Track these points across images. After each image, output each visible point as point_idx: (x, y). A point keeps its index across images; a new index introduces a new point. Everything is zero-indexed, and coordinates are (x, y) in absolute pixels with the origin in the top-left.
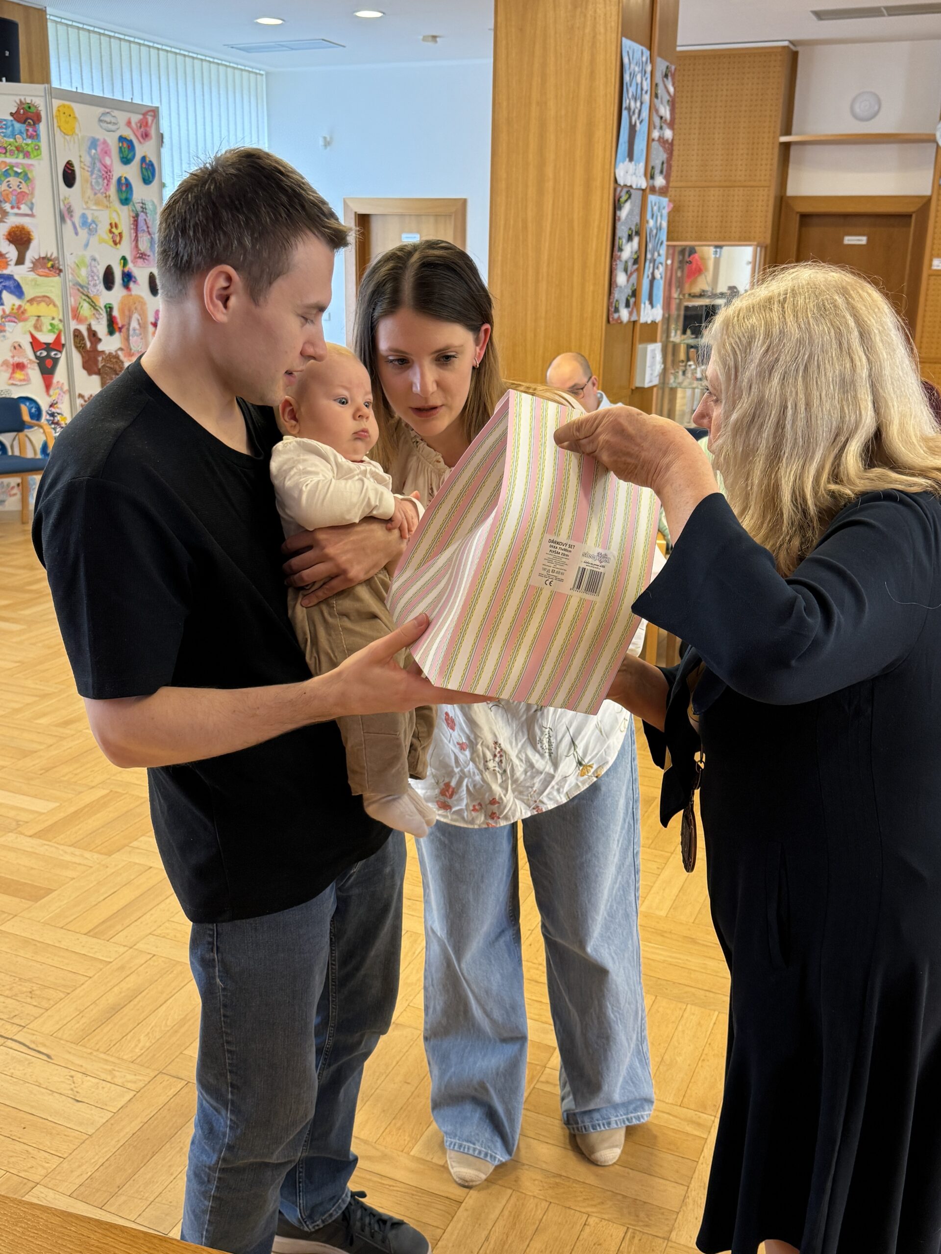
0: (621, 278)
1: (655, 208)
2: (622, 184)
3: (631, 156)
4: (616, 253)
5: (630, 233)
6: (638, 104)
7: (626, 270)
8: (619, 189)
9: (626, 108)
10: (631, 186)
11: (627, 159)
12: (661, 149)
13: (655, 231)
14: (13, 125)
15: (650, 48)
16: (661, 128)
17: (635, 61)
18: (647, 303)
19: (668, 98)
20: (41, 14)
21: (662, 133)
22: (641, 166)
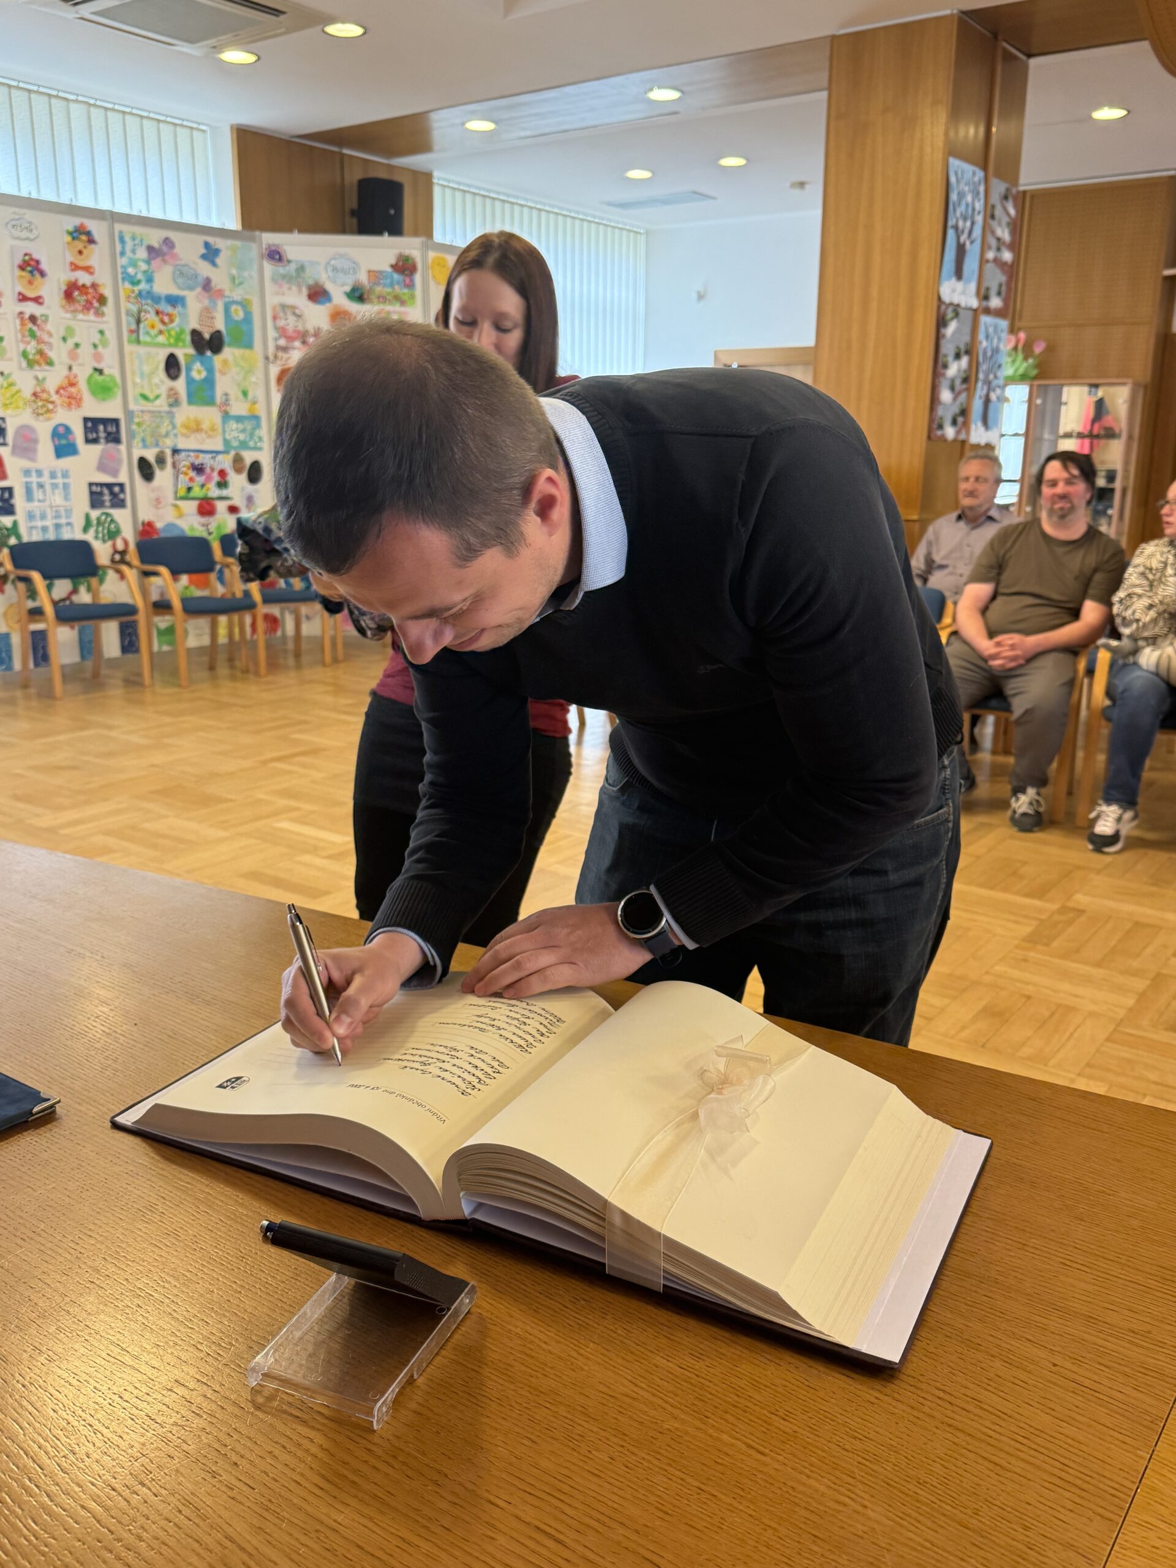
0: (946, 396)
1: (991, 330)
2: (948, 301)
3: (959, 274)
4: (940, 369)
5: (958, 351)
6: (968, 224)
7: (952, 388)
8: (943, 307)
9: (952, 227)
10: (958, 305)
11: (954, 278)
12: (999, 270)
13: (989, 354)
14: (392, 277)
15: (985, 168)
16: (999, 249)
17: (965, 180)
18: (980, 424)
19: (1008, 220)
20: (428, 177)
21: (998, 255)
22: (973, 286)
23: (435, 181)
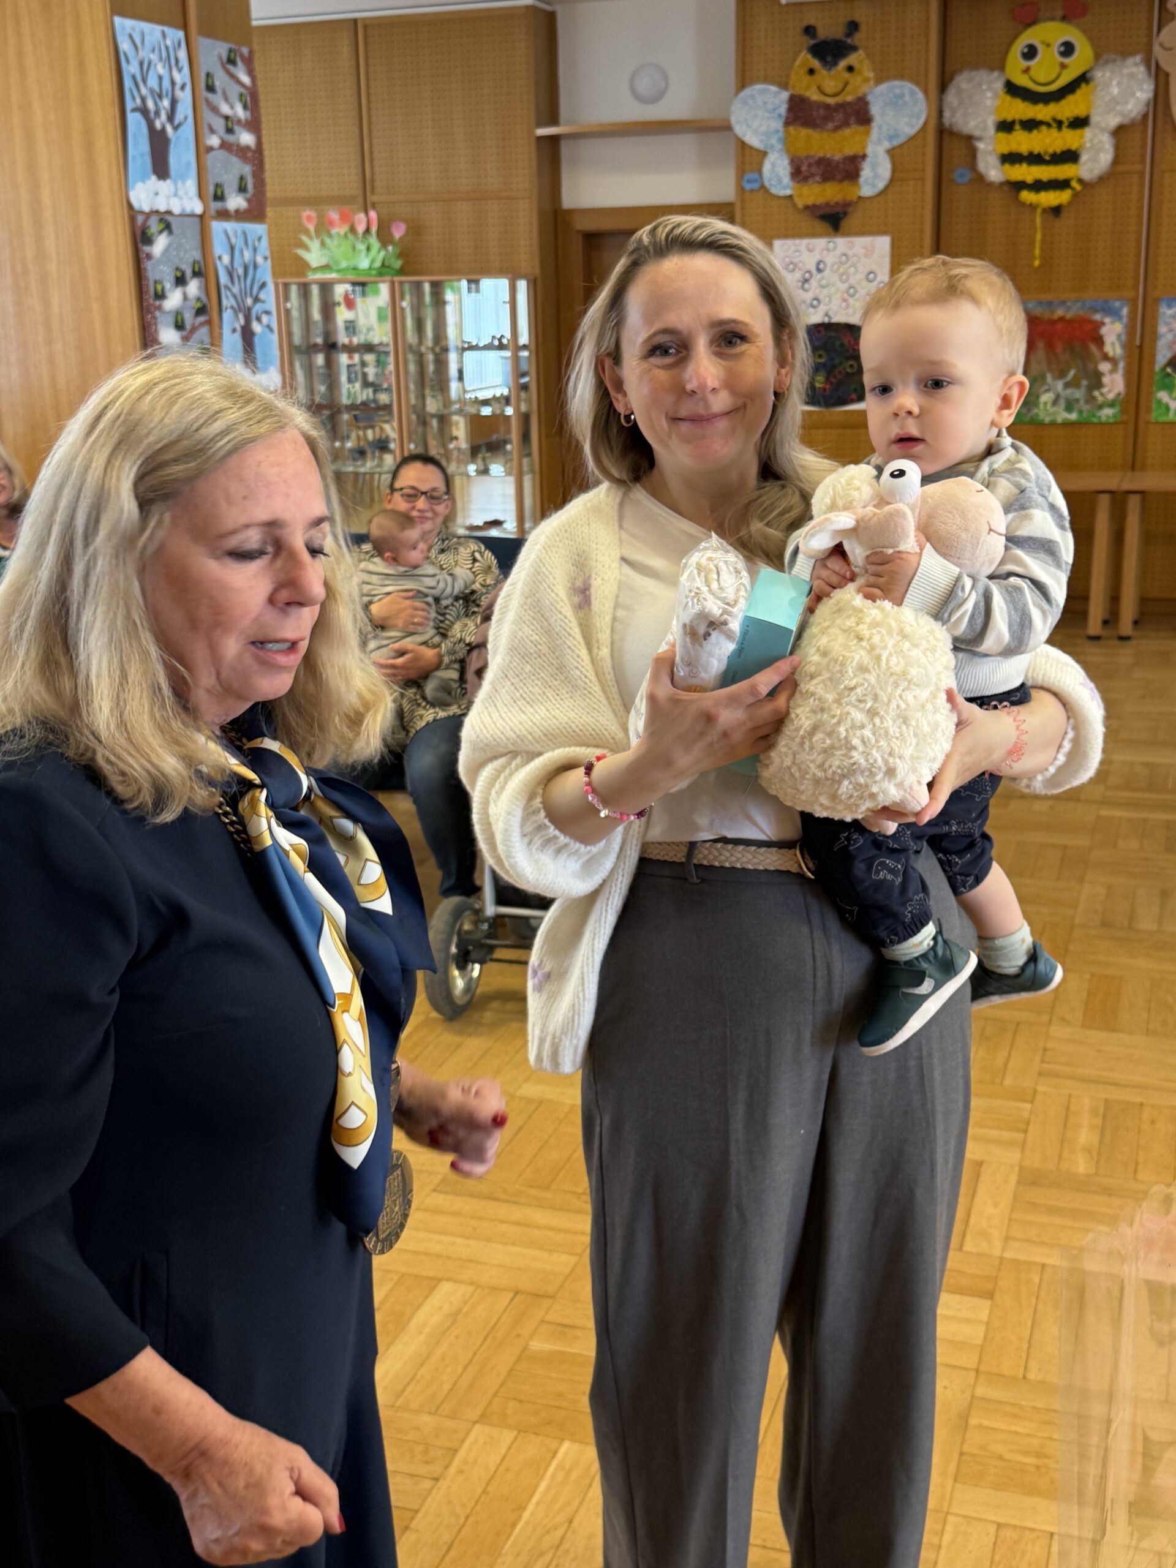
1: (234, 239)
2: (146, 209)
3: (161, 172)
4: (151, 301)
5: (179, 274)
6: (166, 103)
7: (179, 324)
8: (140, 219)
9: (136, 109)
10: (169, 212)
11: (154, 178)
12: (234, 159)
13: (241, 271)
15: (185, 27)
16: (230, 131)
17: (148, 46)
19: (239, 89)
21: (230, 138)
22: (191, 185)
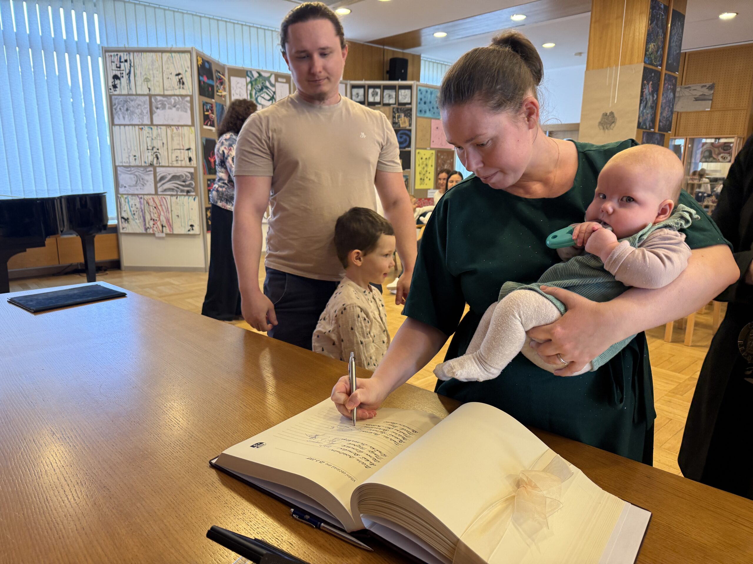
20: (419, 57)
23: (422, 58)
